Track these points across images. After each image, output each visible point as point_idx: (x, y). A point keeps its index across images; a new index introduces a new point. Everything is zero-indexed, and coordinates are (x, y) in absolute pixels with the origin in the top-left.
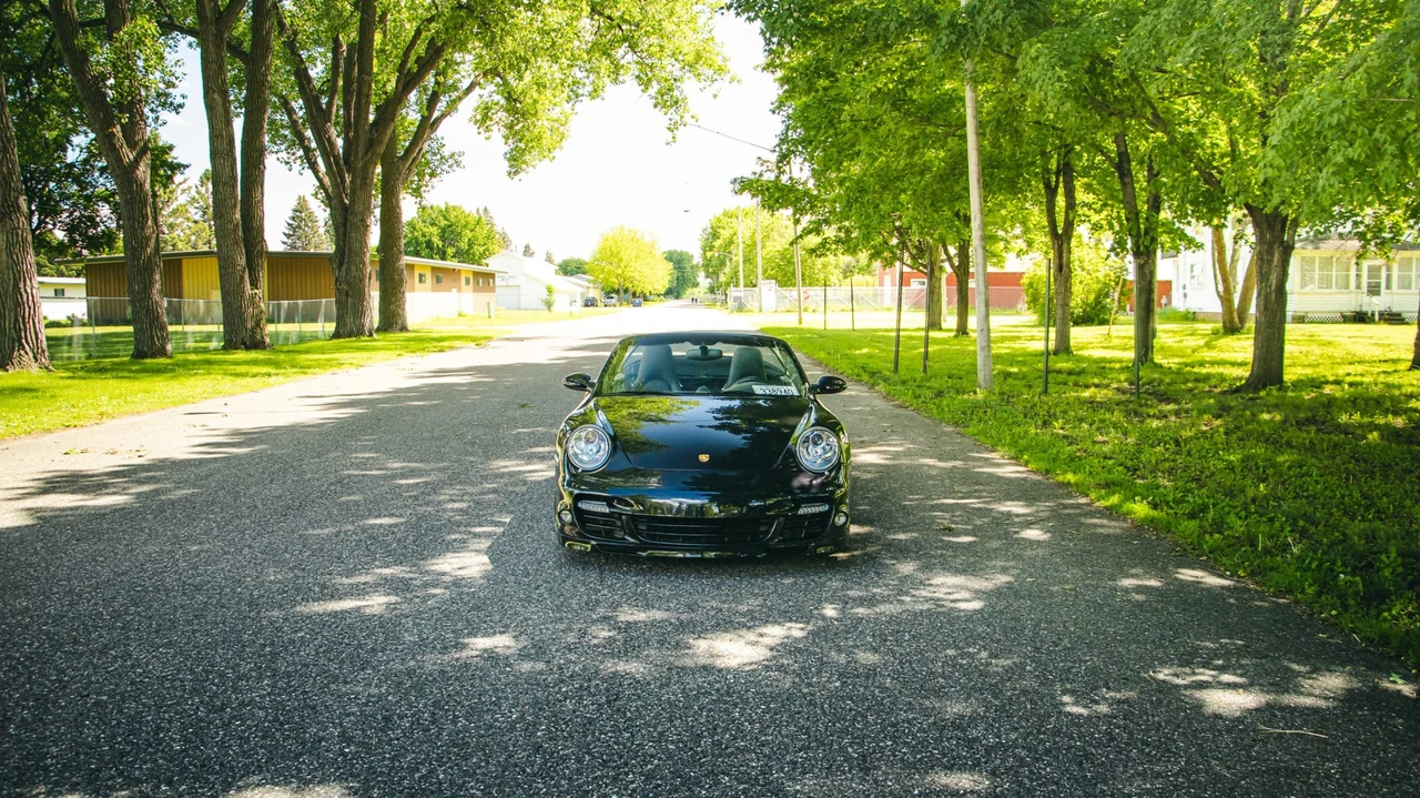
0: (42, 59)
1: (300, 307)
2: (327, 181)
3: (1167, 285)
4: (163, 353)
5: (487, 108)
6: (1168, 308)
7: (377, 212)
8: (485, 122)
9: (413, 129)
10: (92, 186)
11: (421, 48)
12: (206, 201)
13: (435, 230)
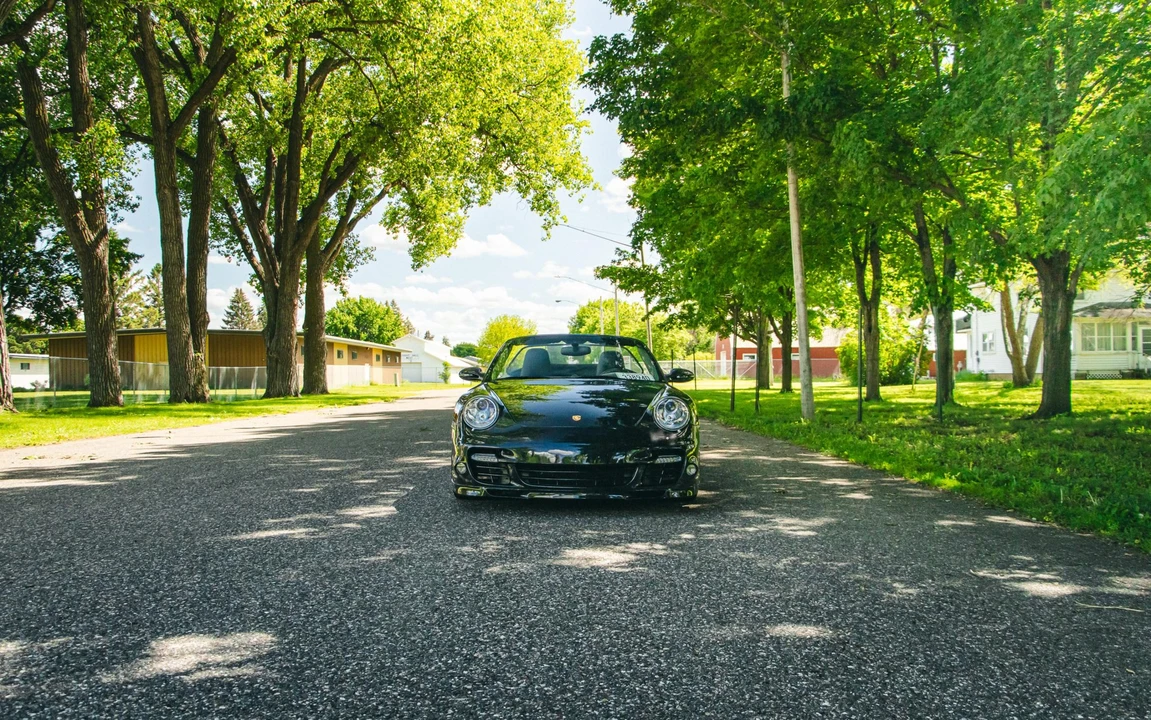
0: (17, 160)
1: (236, 372)
2: (261, 269)
3: (962, 355)
4: (116, 402)
5: (395, 214)
6: (963, 371)
7: (303, 297)
8: (393, 224)
9: (333, 228)
10: (57, 271)
11: (340, 159)
12: (156, 289)
13: (350, 319)
